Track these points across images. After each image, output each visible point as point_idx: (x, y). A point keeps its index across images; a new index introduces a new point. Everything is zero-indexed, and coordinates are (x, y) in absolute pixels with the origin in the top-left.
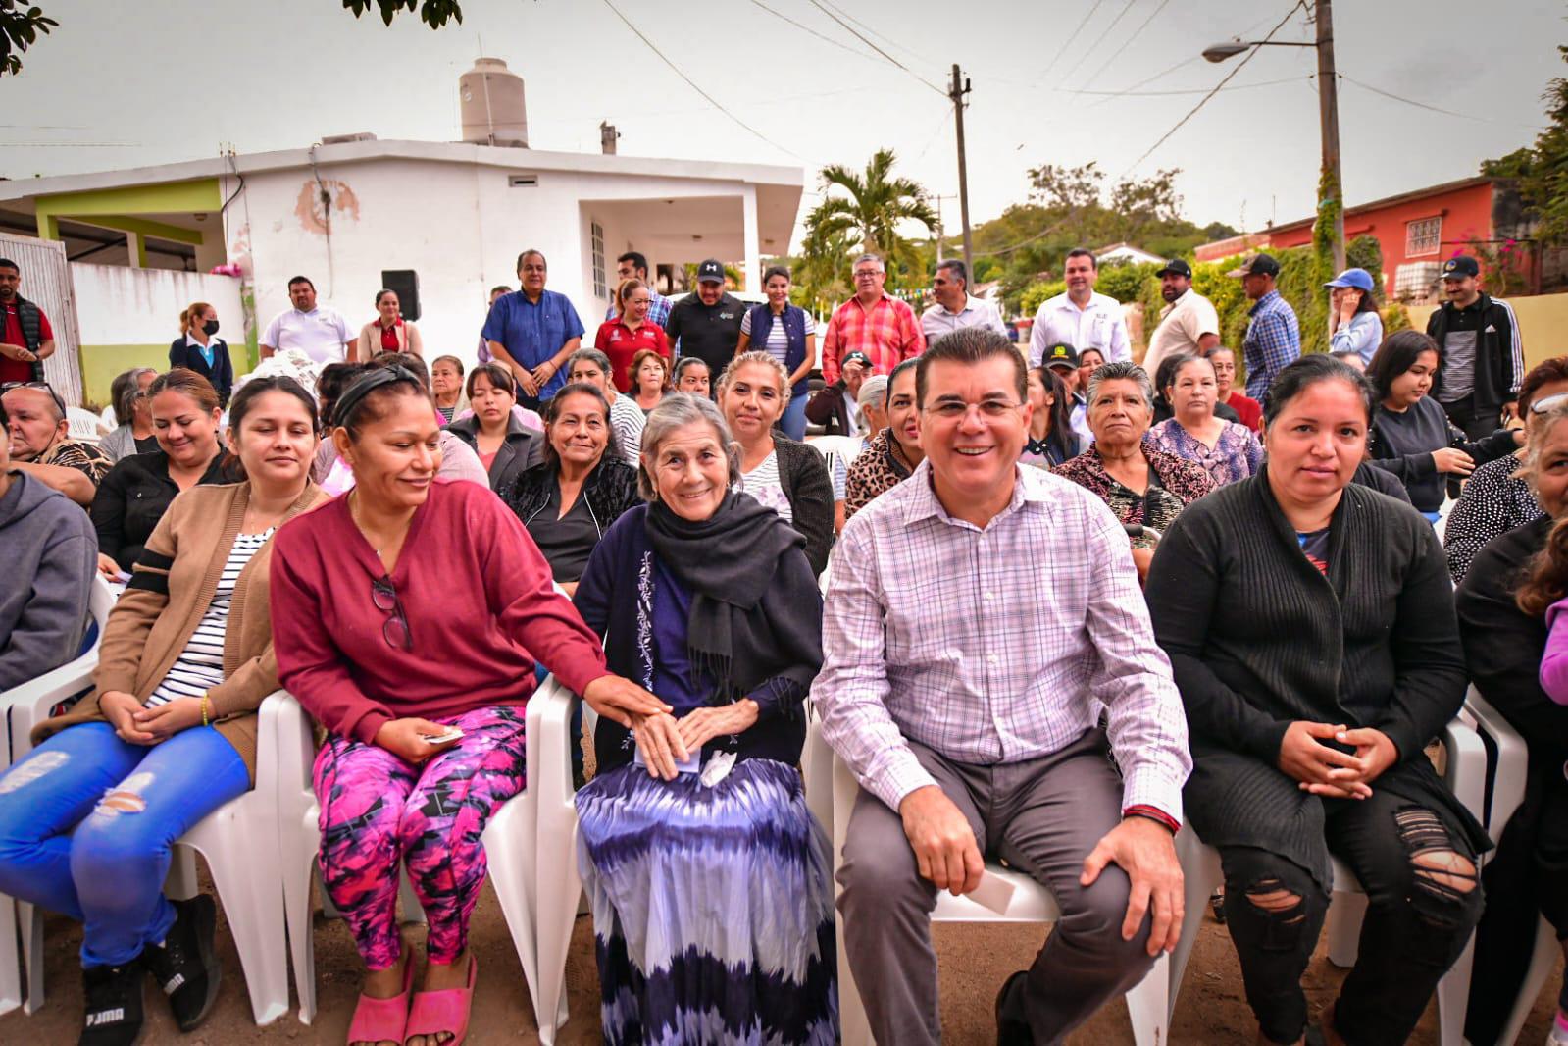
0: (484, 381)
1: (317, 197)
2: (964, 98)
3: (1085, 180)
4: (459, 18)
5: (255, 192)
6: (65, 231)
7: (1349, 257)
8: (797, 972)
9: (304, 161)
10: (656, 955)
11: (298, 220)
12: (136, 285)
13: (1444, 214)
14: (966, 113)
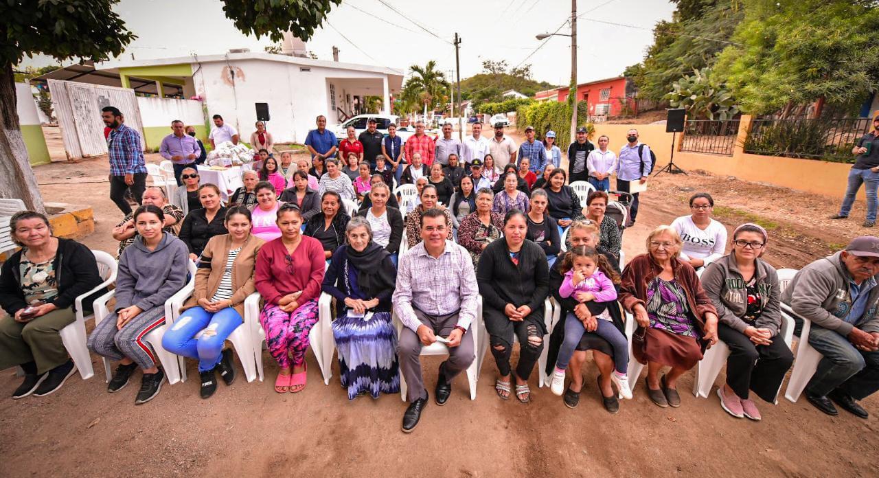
0: (298, 176)
1: (229, 72)
2: (459, 45)
3: (501, 67)
4: (283, 39)
5: (205, 69)
6: (132, 80)
7: (578, 107)
8: (388, 366)
9: (224, 59)
10: (352, 366)
11: (222, 81)
12: (163, 106)
13: (611, 88)
14: (459, 50)
